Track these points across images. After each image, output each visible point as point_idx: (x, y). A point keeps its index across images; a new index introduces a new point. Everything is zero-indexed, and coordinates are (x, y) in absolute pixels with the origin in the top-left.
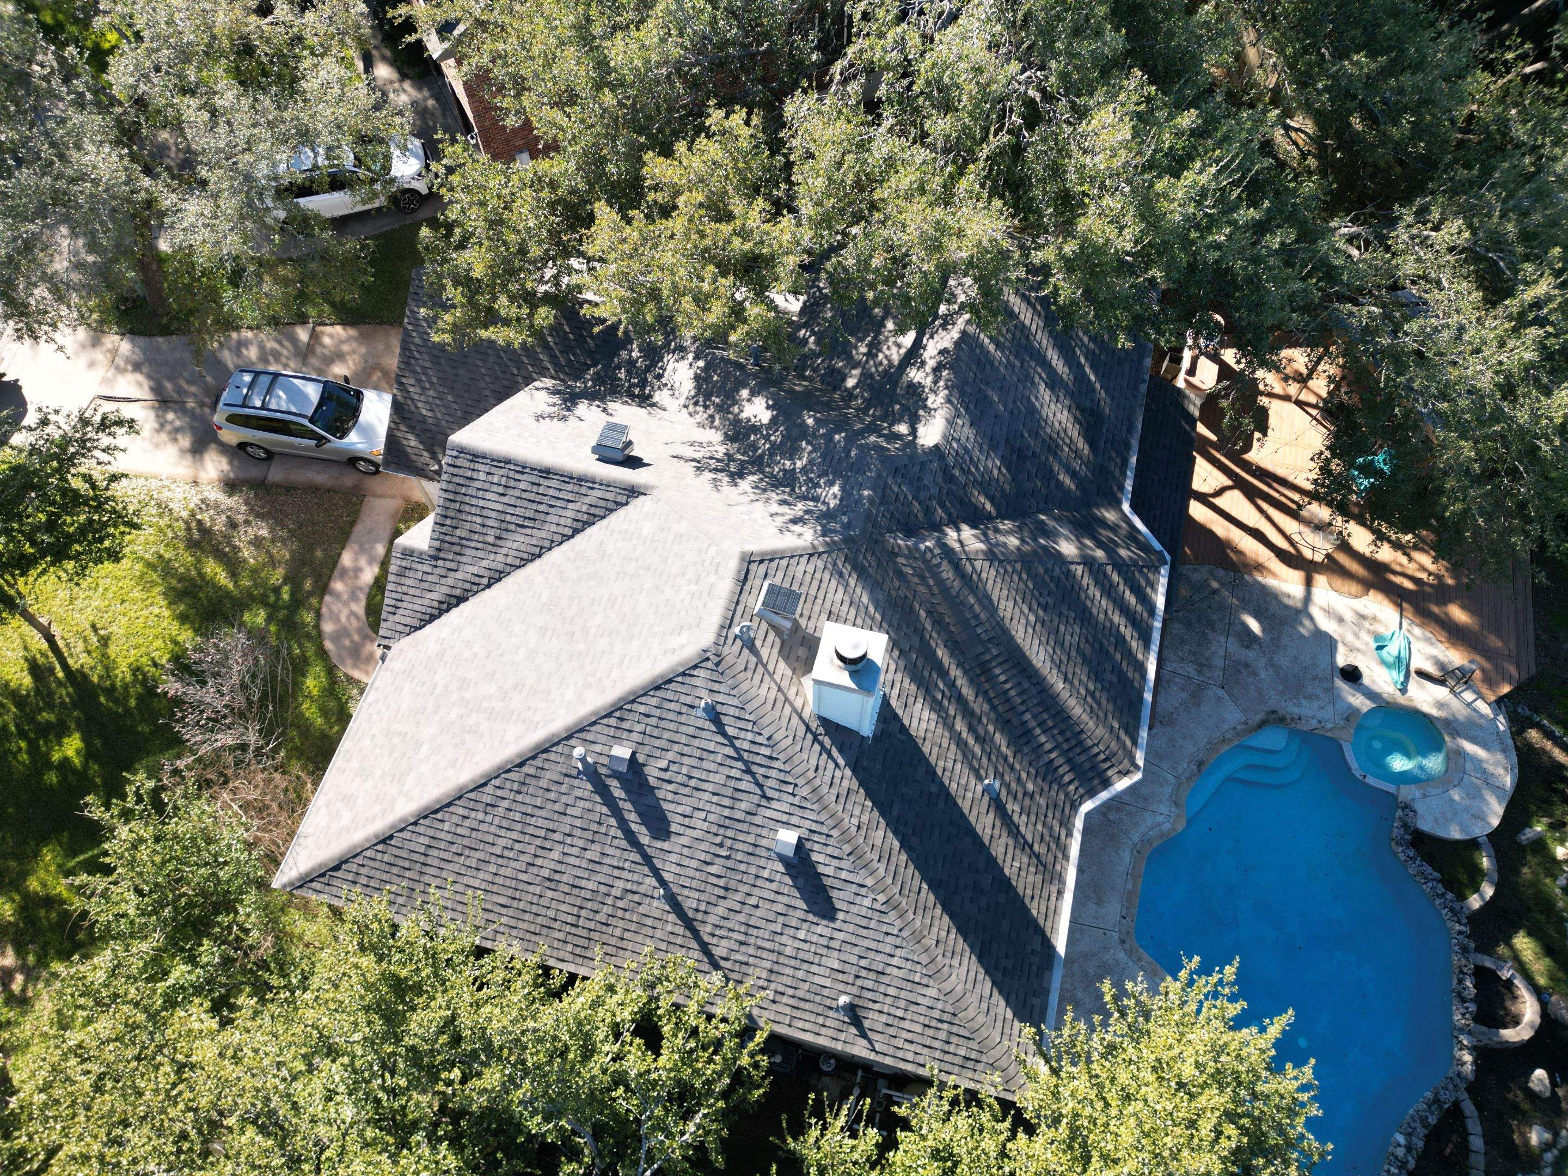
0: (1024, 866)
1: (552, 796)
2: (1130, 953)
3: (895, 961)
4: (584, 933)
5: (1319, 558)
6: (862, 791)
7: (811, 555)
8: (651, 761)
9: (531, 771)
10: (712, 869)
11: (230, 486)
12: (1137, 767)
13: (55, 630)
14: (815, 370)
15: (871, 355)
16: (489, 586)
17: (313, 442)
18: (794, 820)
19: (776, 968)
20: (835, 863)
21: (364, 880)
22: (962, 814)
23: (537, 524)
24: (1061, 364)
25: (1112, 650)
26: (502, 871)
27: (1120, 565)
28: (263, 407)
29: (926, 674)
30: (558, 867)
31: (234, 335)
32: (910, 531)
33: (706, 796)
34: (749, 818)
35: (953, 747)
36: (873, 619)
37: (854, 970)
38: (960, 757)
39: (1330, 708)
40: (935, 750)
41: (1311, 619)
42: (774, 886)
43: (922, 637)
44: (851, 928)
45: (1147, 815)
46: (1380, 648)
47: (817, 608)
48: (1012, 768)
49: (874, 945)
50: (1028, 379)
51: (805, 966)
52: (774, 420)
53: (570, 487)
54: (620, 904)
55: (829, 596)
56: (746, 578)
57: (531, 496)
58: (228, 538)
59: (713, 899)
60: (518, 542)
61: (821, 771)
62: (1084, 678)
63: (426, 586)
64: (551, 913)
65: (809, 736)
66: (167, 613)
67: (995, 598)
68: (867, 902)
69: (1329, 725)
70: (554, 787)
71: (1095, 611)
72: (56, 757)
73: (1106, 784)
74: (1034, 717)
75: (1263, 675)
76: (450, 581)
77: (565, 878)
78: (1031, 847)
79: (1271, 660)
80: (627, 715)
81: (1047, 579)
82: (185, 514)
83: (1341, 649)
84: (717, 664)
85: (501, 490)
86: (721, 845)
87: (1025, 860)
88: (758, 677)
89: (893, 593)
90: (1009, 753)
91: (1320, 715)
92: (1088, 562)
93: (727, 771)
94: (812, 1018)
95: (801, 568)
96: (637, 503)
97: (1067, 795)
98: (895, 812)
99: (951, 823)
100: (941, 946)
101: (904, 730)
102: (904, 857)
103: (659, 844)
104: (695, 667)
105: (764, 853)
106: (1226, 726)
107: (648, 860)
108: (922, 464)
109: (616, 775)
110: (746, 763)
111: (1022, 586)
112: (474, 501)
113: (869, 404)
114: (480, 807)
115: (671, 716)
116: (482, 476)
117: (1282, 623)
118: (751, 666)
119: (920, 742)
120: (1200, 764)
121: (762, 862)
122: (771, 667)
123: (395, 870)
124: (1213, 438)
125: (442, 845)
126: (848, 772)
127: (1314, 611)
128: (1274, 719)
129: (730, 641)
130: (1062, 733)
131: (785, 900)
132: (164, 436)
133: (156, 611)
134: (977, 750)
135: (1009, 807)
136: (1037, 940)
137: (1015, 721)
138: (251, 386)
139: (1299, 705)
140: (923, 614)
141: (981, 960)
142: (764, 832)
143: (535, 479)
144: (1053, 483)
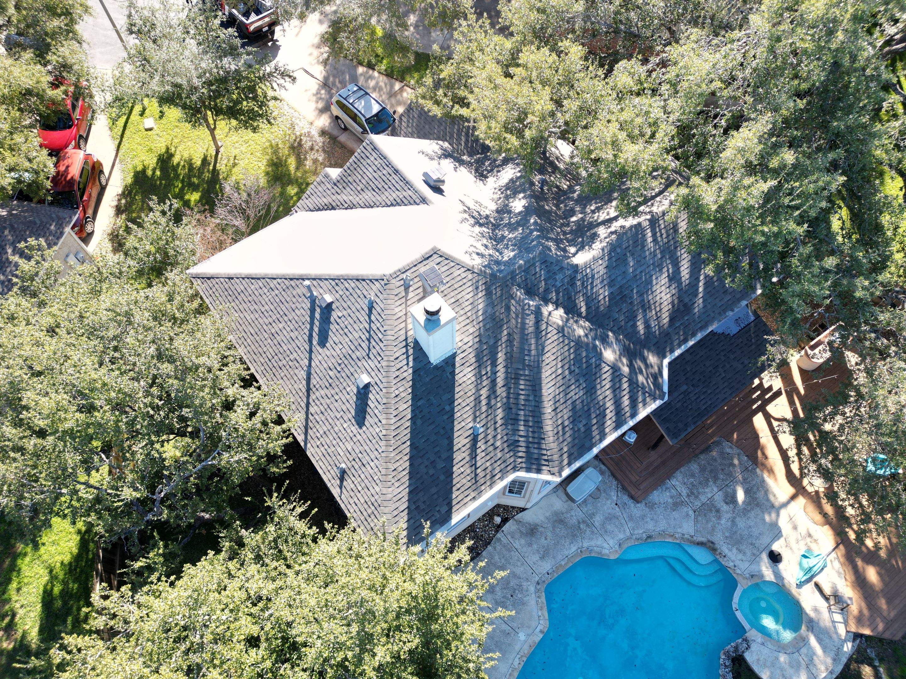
0: (465, 474)
1: (294, 300)
2: (537, 591)
3: (372, 464)
4: (271, 366)
5: (810, 489)
6: (411, 383)
7: (469, 270)
8: (337, 310)
9: (294, 285)
10: (331, 373)
11: (323, 133)
12: (560, 475)
13: (222, 150)
14: (565, 206)
15: (593, 212)
16: (346, 209)
17: (361, 130)
18: (373, 374)
19: (327, 432)
20: (376, 403)
21: (214, 290)
22: (452, 429)
23: (380, 193)
24: (687, 271)
25: (593, 416)
26: (259, 319)
27: (633, 383)
28: (351, 104)
29: (485, 359)
30: (279, 332)
31: (371, 72)
32: (530, 292)
33: (347, 340)
34: (357, 360)
35: (472, 398)
36: (477, 318)
37: (354, 455)
38: (472, 405)
39: (747, 564)
40: (462, 393)
41: (778, 515)
42: (348, 397)
43: (497, 342)
44: (365, 437)
45: (600, 539)
46: (805, 556)
47: (452, 294)
48: (495, 429)
49: (368, 451)
50: (659, 267)
51: (338, 440)
52: (520, 213)
53: (401, 183)
54: (290, 363)
55: (463, 293)
56: (428, 258)
57: (385, 179)
58: (306, 152)
59: (323, 386)
60: (368, 196)
61: (398, 361)
62: (566, 417)
63: (325, 194)
64: (265, 349)
65: (404, 343)
66: (263, 168)
67: (546, 349)
68: (378, 430)
69: (738, 571)
70: (297, 297)
71: (599, 392)
72: (187, 197)
73: (539, 471)
74: (525, 415)
75: (723, 522)
76: (334, 198)
77: (278, 338)
78: (476, 469)
79: (735, 518)
80: (340, 284)
81: (584, 360)
82: (298, 134)
83: (782, 540)
84: (386, 284)
85: (375, 169)
86: (340, 365)
87: (469, 471)
88: (399, 302)
89: (497, 314)
90: (500, 422)
91: (737, 563)
92: (615, 369)
93: (361, 334)
94: (327, 465)
95: (459, 272)
96: (422, 206)
97: (514, 461)
98: (419, 403)
99: (444, 428)
100: (395, 473)
101: (453, 373)
102: (408, 424)
103: (318, 348)
104: (377, 280)
105: (353, 380)
106: (679, 530)
107: (311, 352)
108: (562, 268)
109: (320, 307)
110: (370, 335)
111: (567, 354)
112: (363, 168)
113: (571, 232)
114: (268, 287)
115: (356, 296)
116: (372, 159)
117: (758, 505)
118: (400, 296)
119: (457, 384)
120: (649, 537)
121: (350, 383)
122: (409, 303)
123: (226, 293)
124: (802, 392)
125: (247, 294)
126: (411, 371)
127: (783, 512)
128: (711, 547)
129: (398, 279)
130: (533, 432)
131: (349, 406)
132: (314, 98)
133: (260, 165)
134: (484, 409)
135: (479, 444)
136: (444, 509)
137: (514, 411)
138: (354, 92)
139: (730, 550)
140: (505, 332)
141: (410, 493)
142: (359, 371)
143: (391, 172)
144: (631, 323)
